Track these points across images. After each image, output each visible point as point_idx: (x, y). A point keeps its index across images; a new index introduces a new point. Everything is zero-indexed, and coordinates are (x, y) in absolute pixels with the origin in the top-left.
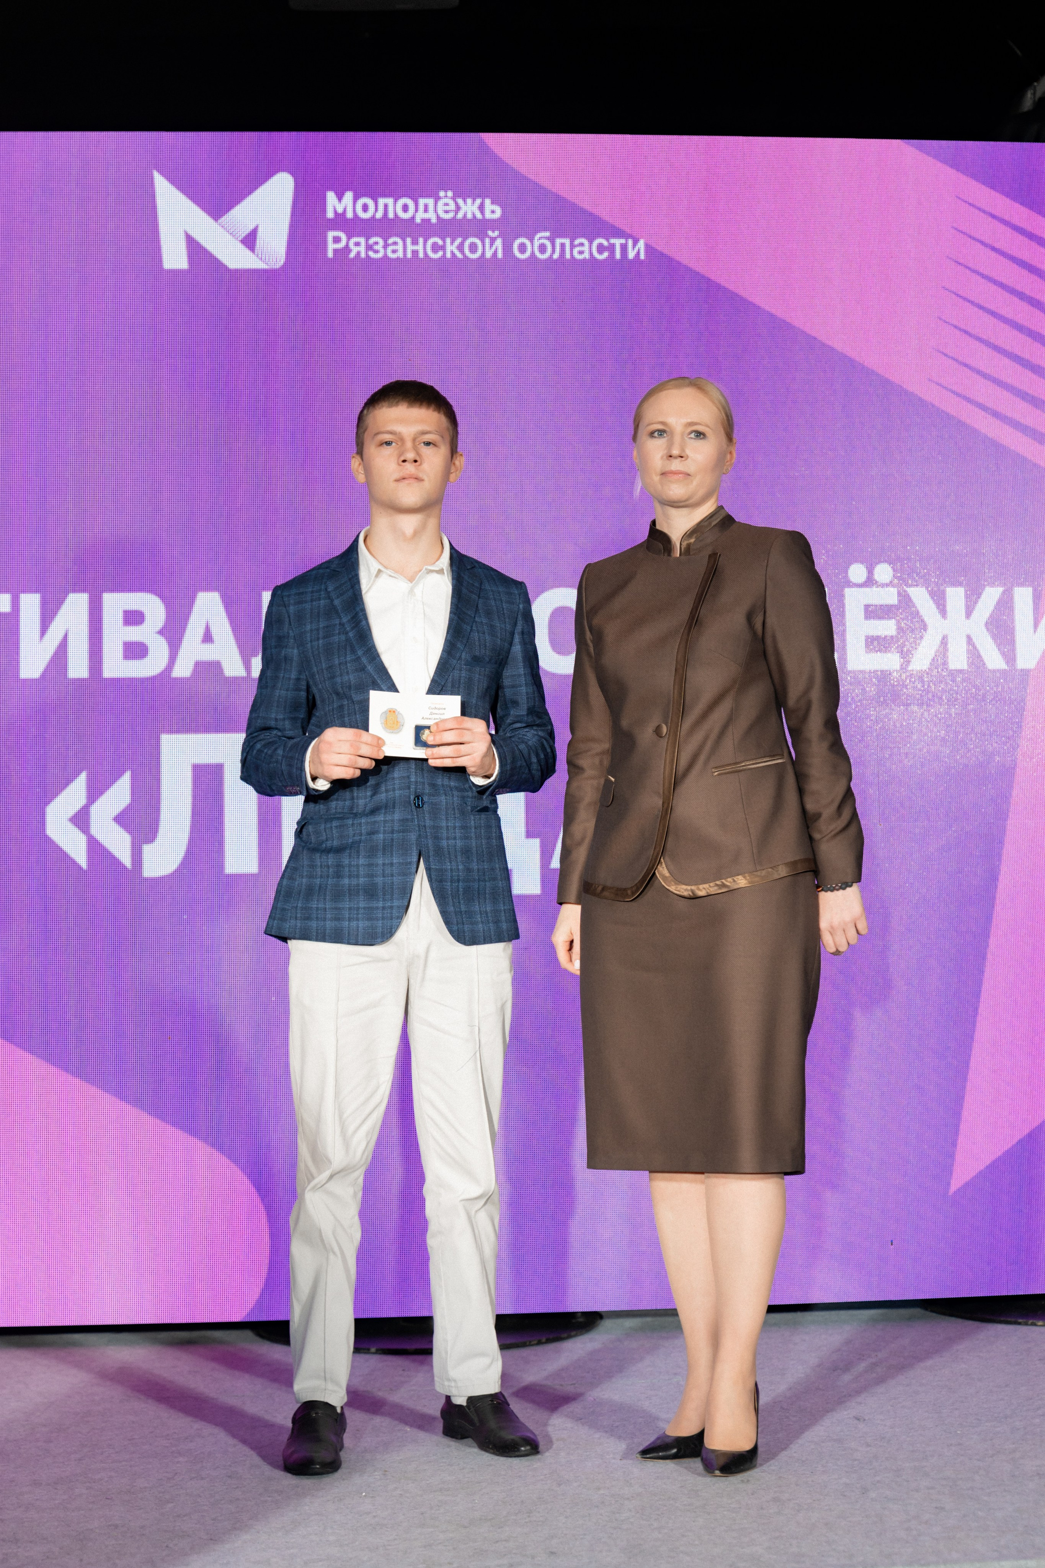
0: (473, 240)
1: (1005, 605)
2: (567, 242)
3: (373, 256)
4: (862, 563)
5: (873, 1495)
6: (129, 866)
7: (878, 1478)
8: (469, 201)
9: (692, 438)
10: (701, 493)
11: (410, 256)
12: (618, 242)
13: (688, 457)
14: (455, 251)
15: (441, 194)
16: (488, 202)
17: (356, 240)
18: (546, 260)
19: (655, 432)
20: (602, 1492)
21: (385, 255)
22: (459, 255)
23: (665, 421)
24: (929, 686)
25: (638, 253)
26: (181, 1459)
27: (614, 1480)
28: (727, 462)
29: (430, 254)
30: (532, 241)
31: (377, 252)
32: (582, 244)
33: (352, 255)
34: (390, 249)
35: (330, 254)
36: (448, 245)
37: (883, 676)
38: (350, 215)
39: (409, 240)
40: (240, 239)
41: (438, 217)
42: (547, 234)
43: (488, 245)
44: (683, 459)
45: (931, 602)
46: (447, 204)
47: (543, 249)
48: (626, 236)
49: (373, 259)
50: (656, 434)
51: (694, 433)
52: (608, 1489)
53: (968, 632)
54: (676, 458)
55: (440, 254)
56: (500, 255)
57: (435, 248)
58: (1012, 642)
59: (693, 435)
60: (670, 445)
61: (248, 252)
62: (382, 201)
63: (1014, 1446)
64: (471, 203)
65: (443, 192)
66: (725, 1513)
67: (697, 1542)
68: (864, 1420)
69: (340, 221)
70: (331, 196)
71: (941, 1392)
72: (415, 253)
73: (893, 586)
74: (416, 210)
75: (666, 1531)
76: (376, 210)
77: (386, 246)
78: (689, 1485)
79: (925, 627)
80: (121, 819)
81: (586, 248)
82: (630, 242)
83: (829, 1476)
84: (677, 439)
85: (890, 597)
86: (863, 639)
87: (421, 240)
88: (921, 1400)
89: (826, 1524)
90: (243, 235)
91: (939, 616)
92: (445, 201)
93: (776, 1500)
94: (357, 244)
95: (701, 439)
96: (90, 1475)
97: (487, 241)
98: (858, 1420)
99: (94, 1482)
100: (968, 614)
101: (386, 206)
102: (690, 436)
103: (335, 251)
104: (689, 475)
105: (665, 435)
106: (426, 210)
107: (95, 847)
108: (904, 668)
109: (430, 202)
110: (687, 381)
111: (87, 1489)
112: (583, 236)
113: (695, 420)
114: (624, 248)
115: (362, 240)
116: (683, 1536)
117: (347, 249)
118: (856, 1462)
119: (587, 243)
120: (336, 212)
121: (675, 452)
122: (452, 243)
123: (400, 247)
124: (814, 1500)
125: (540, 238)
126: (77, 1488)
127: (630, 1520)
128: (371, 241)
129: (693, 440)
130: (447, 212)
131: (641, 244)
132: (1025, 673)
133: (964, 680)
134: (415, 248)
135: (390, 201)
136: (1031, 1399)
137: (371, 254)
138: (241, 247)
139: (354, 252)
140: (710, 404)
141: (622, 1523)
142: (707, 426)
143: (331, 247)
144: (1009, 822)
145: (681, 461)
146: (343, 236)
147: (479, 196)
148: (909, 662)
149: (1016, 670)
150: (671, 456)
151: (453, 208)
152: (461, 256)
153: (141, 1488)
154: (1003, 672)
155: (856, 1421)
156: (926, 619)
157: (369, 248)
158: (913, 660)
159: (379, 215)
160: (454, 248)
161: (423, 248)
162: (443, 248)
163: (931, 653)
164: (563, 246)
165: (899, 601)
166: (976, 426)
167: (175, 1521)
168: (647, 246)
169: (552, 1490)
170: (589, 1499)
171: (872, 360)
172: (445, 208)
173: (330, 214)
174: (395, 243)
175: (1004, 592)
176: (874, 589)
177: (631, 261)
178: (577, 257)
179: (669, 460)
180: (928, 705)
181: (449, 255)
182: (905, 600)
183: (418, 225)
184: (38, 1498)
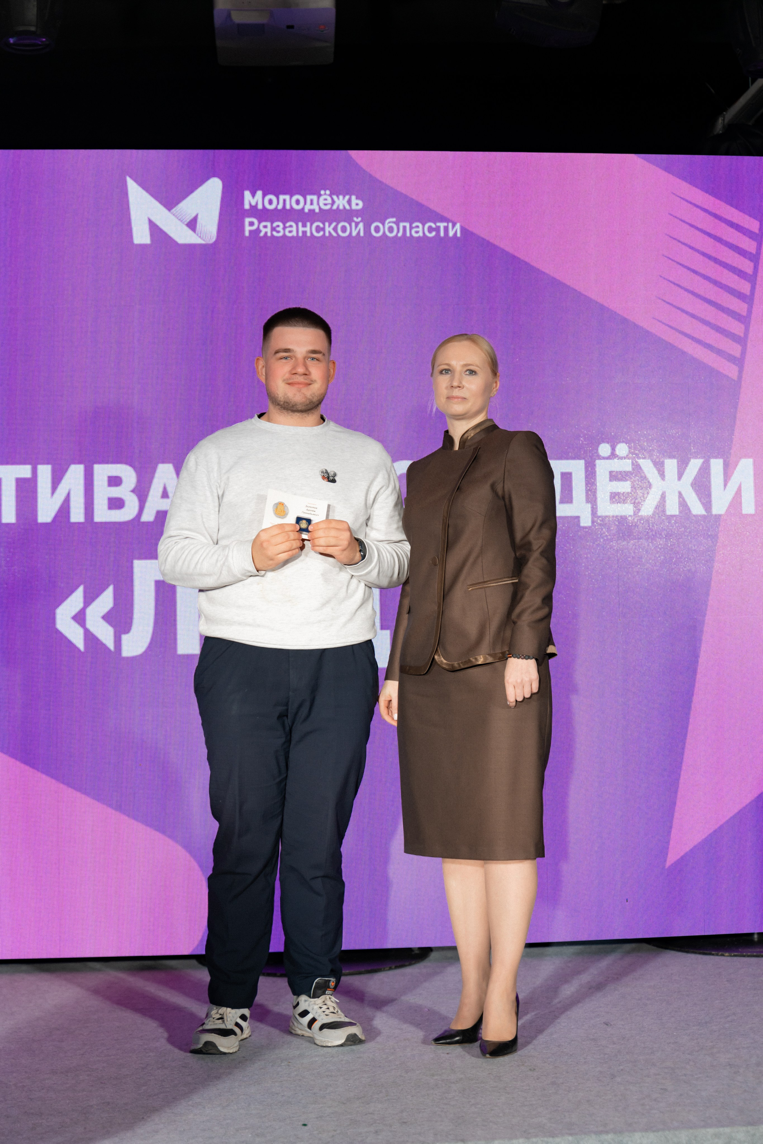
0: (344, 224)
1: (705, 471)
2: (407, 225)
3: (276, 235)
4: (608, 443)
5: (619, 1079)
6: (112, 649)
7: (621, 1067)
8: (341, 197)
9: (467, 374)
10: (475, 409)
11: (301, 235)
12: (442, 225)
13: (463, 387)
14: (332, 231)
15: (322, 192)
16: (353, 198)
17: (265, 224)
18: (393, 238)
19: (443, 370)
20: (436, 1078)
21: (284, 235)
22: (334, 234)
23: (449, 363)
24: (653, 526)
25: (456, 232)
26: (151, 1054)
27: (444, 1069)
28: (494, 388)
29: (314, 233)
30: (383, 224)
31: (278, 232)
32: (417, 227)
33: (262, 234)
34: (287, 230)
35: (247, 234)
36: (327, 227)
37: (621, 520)
38: (260, 207)
39: (300, 224)
40: (186, 223)
41: (320, 208)
42: (394, 220)
43: (354, 227)
44: (460, 388)
45: (655, 469)
46: (326, 200)
47: (391, 229)
48: (447, 220)
49: (277, 237)
50: (444, 372)
51: (468, 371)
52: (440, 1075)
53: (680, 489)
54: (456, 387)
55: (321, 233)
56: (362, 234)
57: (318, 230)
58: (709, 496)
59: (467, 373)
60: (452, 379)
61: (191, 232)
62: (282, 197)
63: (712, 1043)
64: (342, 198)
65: (323, 191)
66: (519, 1093)
67: (501, 1115)
68: (611, 1025)
69: (254, 211)
70: (247, 194)
71: (662, 1004)
72: (304, 233)
73: (629, 459)
74: (305, 203)
75: (480, 1106)
76: (278, 203)
77: (284, 228)
78: (495, 1073)
79: (650, 486)
80: (107, 618)
81: (420, 229)
82: (450, 225)
83: (589, 1066)
84: (457, 375)
85: (626, 466)
86: (609, 494)
87: (308, 224)
88: (649, 1010)
89: (588, 1101)
90: (188, 221)
91: (659, 478)
92: (325, 197)
93: (553, 1083)
94: (265, 227)
95: (473, 375)
96: (90, 1066)
97: (353, 224)
98: (607, 1025)
99: (93, 1071)
100: (680, 478)
101: (284, 201)
102: (466, 373)
103: (250, 232)
104: (465, 398)
105: (450, 372)
106: (312, 204)
107: (90, 637)
108: (635, 513)
109: (315, 198)
110: (466, 337)
111: (88, 1076)
112: (418, 221)
113: (469, 363)
114: (446, 229)
115: (268, 224)
116: (492, 1110)
117: (258, 230)
118: (606, 1056)
119: (421, 225)
120: (250, 205)
121: (455, 384)
122: (329, 226)
123: (294, 229)
124: (579, 1084)
125: (389, 223)
126: (81, 1075)
127: (456, 1098)
128: (274, 225)
129: (468, 376)
130: (325, 204)
131: (458, 226)
132: (718, 517)
133: (676, 522)
134: (304, 229)
135: (287, 197)
136: (722, 1009)
137: (275, 233)
138: (186, 228)
139: (263, 232)
140: (479, 351)
141: (450, 1100)
142: (478, 367)
143: (247, 228)
144: (707, 618)
145: (459, 390)
146: (256, 221)
147: (347, 194)
148: (639, 510)
149: (712, 515)
150: (452, 387)
151: (330, 202)
152: (335, 235)
153: (124, 1075)
154: (703, 516)
155: (605, 1026)
156: (651, 481)
157: (273, 229)
158: (642, 509)
159: (280, 207)
160: (331, 229)
161: (310, 229)
162: (323, 229)
163: (655, 503)
164: (405, 228)
165: (633, 469)
166: (685, 350)
167: (148, 1099)
168: (462, 229)
169: (402, 1076)
170: (427, 1083)
171: (615, 305)
172: (325, 202)
173: (247, 206)
174: (291, 226)
175: (704, 463)
176: (616, 460)
177: (451, 238)
178: (414, 235)
179: (452, 389)
180: (652, 539)
181: (327, 234)
182: (637, 468)
183: (306, 214)
184: (55, 1082)
